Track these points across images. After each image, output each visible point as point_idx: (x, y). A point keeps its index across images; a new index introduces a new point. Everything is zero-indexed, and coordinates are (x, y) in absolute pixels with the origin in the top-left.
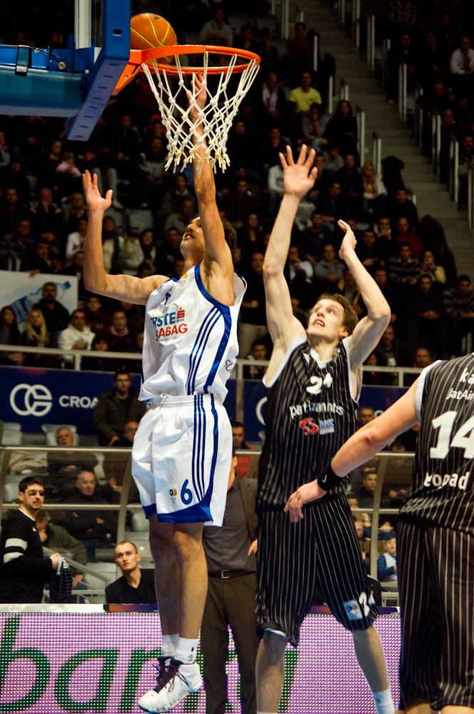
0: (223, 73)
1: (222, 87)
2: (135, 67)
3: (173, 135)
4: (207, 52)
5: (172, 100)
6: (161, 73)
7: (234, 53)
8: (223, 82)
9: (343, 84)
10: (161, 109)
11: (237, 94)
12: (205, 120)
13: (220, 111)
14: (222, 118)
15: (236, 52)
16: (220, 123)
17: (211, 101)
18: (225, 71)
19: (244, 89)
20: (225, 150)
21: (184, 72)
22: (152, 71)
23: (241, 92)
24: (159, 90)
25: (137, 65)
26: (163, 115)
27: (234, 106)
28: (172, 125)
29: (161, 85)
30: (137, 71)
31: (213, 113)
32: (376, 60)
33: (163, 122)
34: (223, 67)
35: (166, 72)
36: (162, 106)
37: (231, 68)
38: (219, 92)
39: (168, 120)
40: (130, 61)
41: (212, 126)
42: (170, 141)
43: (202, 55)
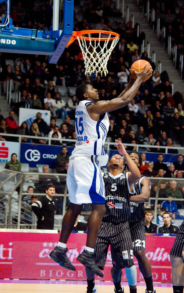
1: (106, 45)
2: (74, 37)
3: (87, 62)
4: (100, 33)
5: (87, 50)
6: (83, 40)
7: (110, 33)
8: (106, 43)
9: (148, 43)
11: (111, 48)
12: (99, 57)
13: (104, 54)
14: (105, 57)
16: (105, 58)
17: (101, 50)
18: (107, 40)
19: (113, 46)
20: (106, 68)
21: (92, 40)
22: (80, 39)
23: (112, 47)
24: (82, 46)
25: (75, 37)
26: (83, 55)
27: (109, 53)
28: (87, 59)
29: (83, 44)
30: (75, 39)
31: (102, 55)
32: (160, 35)
33: (83, 58)
34: (106, 38)
35: (86, 40)
36: (83, 52)
37: (109, 39)
38: (104, 47)
39: (85, 57)
40: (73, 35)
41: (101, 60)
42: (86, 65)
43: (98, 34)
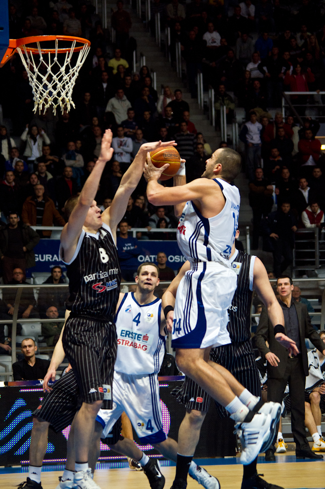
0: (67, 52)
1: (68, 60)
2: (12, 50)
3: (37, 91)
4: (57, 40)
5: (36, 70)
6: (29, 53)
7: (74, 39)
8: (68, 58)
9: (142, 55)
10: (29, 75)
11: (77, 65)
12: (57, 81)
13: (67, 76)
14: (68, 80)
15: (76, 39)
16: (67, 83)
17: (61, 69)
18: (69, 51)
19: (81, 62)
20: (71, 99)
21: (43, 52)
22: (23, 52)
23: (79, 64)
24: (27, 64)
25: (14, 49)
26: (30, 79)
27: (75, 73)
28: (36, 86)
29: (29, 60)
30: (14, 52)
31: (62, 76)
32: (161, 40)
33: (30, 84)
34: (67, 49)
35: (32, 53)
36: (29, 73)
37: (72, 49)
38: (65, 64)
39: (34, 83)
40: (9, 46)
41: (62, 85)
42: (35, 95)
43: (54, 41)
